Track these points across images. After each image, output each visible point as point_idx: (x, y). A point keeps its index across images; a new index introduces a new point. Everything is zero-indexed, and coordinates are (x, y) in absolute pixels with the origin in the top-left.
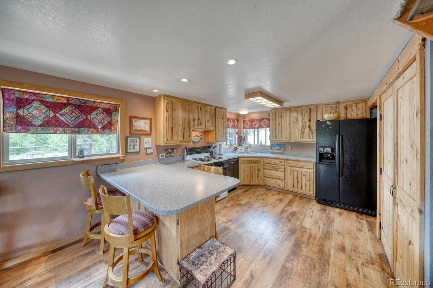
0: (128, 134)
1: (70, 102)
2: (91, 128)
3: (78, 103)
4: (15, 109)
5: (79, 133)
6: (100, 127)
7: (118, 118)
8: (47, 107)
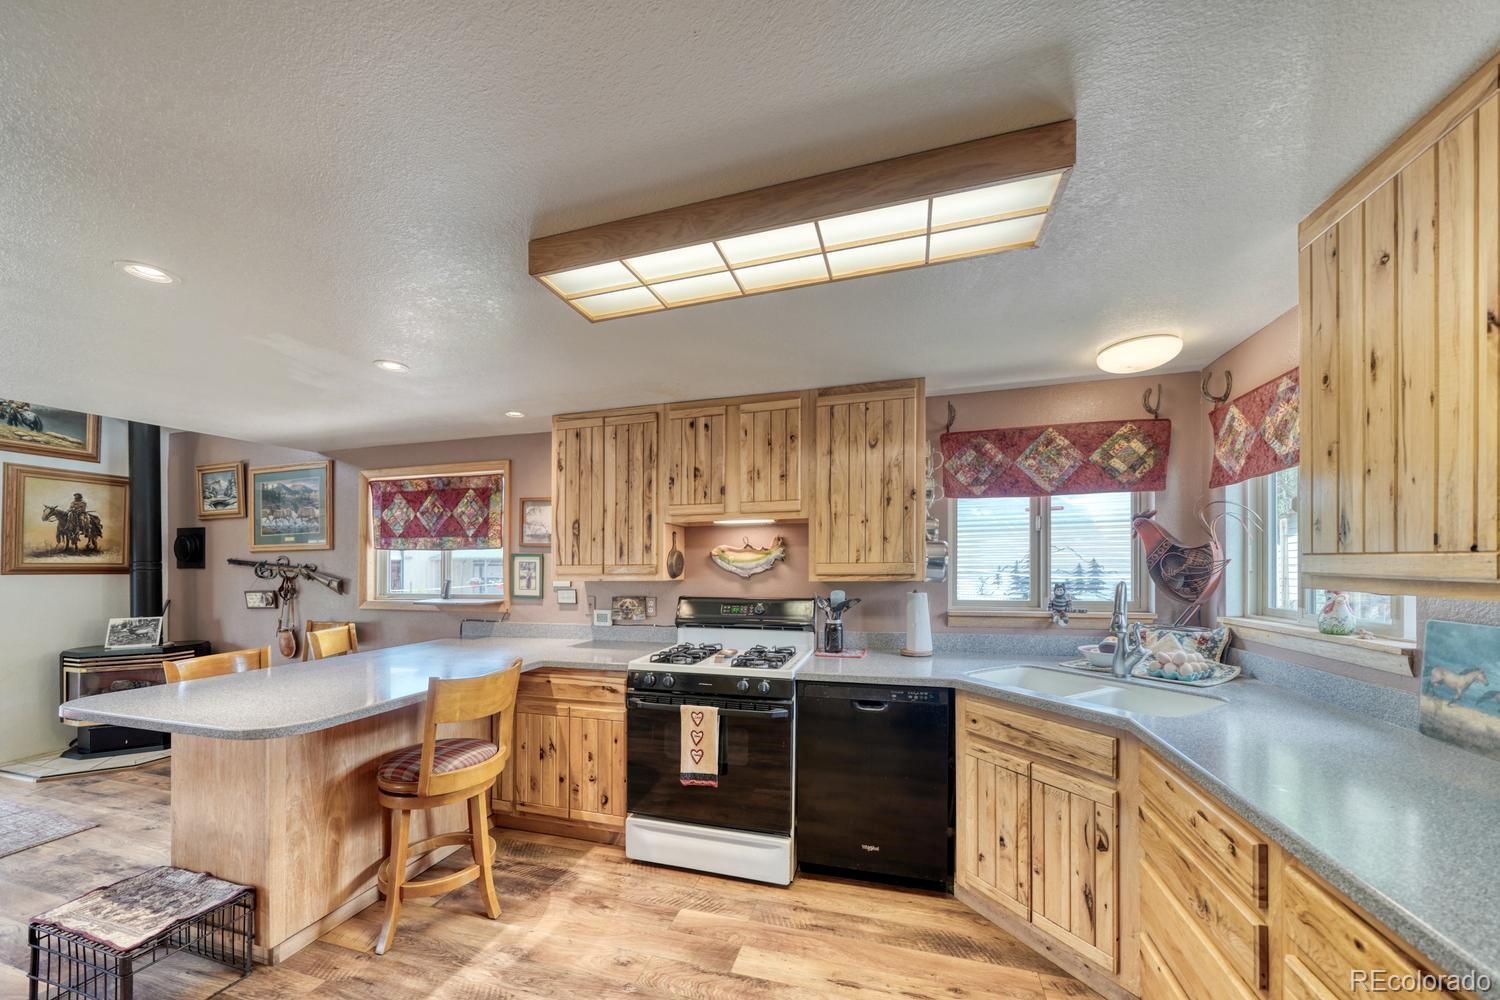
0: (517, 549)
1: (431, 486)
2: (458, 535)
3: (441, 485)
4: (380, 512)
5: (441, 547)
6: (470, 533)
8: (408, 502)
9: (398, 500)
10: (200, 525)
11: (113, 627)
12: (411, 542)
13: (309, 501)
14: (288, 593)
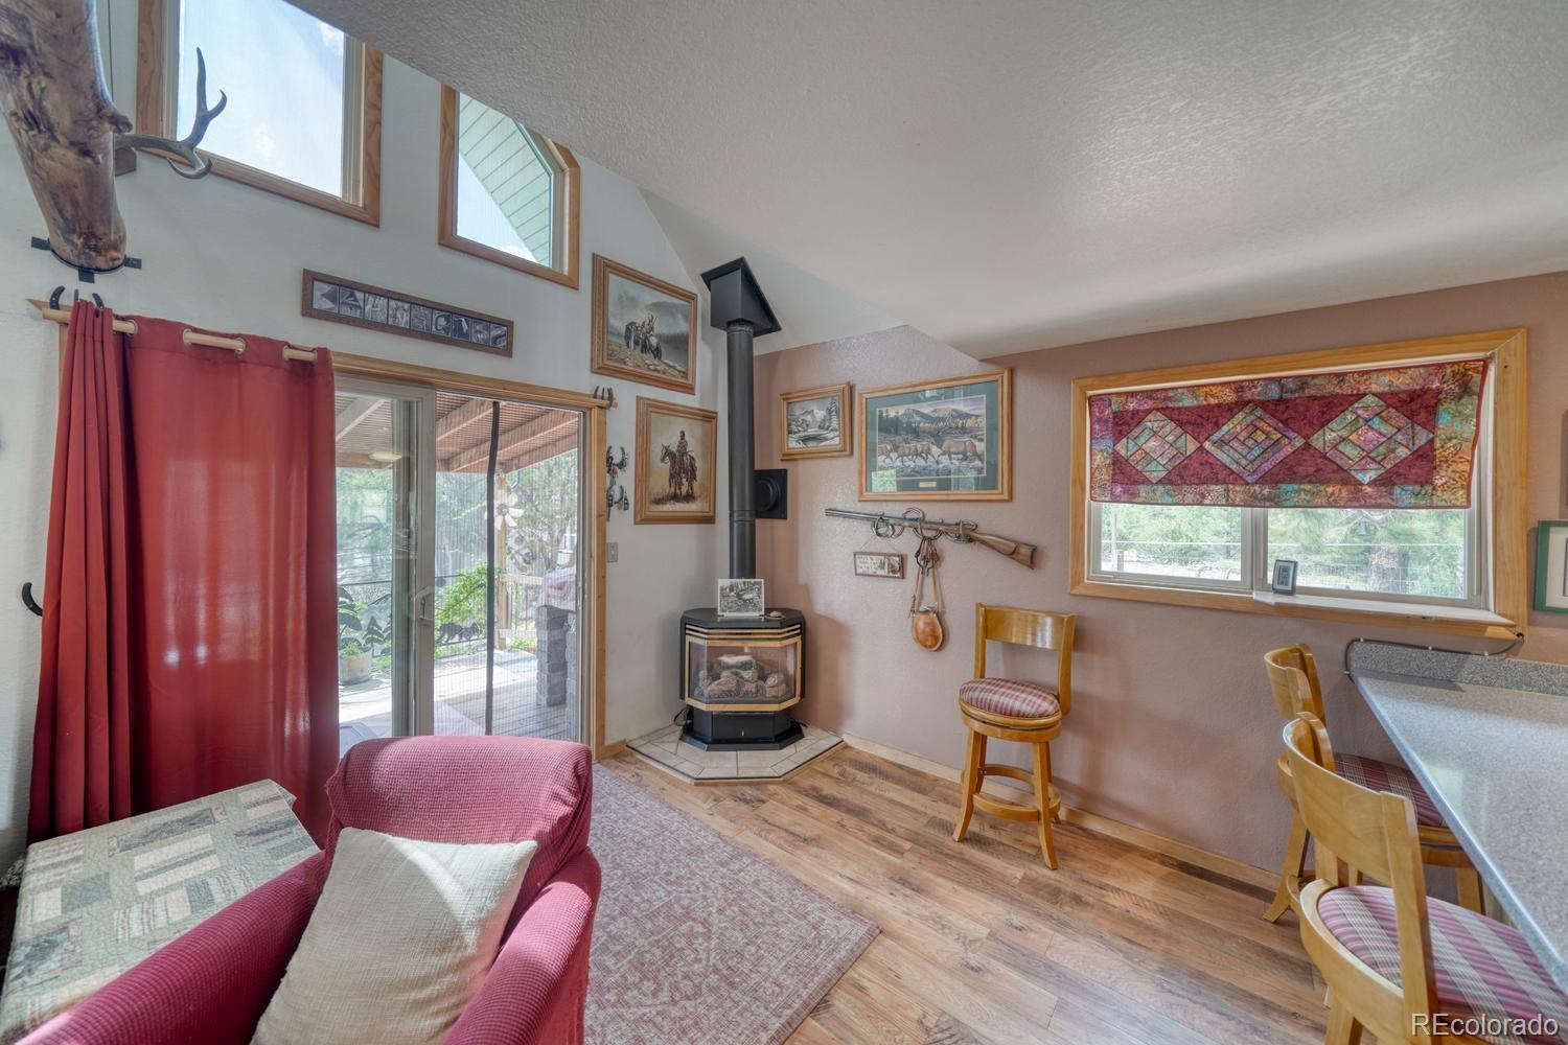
1: (1248, 395)
2: (1327, 482)
3: (1274, 392)
4: (1110, 443)
5: (1277, 502)
6: (1367, 477)
7: (1480, 427)
8: (1180, 424)
9: (1153, 422)
10: (778, 465)
11: (722, 589)
12: (1190, 492)
13: (964, 430)
14: (931, 559)
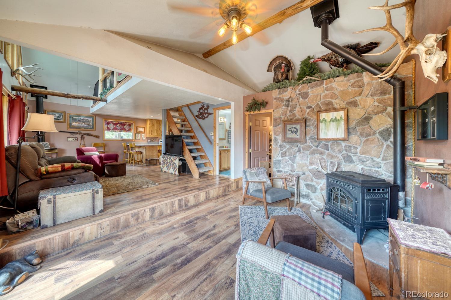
0: (136, 133)
4: (107, 125)
5: (121, 132)
7: (133, 127)
8: (114, 124)
9: (111, 124)
12: (115, 131)
13: (88, 122)
14: (82, 138)
